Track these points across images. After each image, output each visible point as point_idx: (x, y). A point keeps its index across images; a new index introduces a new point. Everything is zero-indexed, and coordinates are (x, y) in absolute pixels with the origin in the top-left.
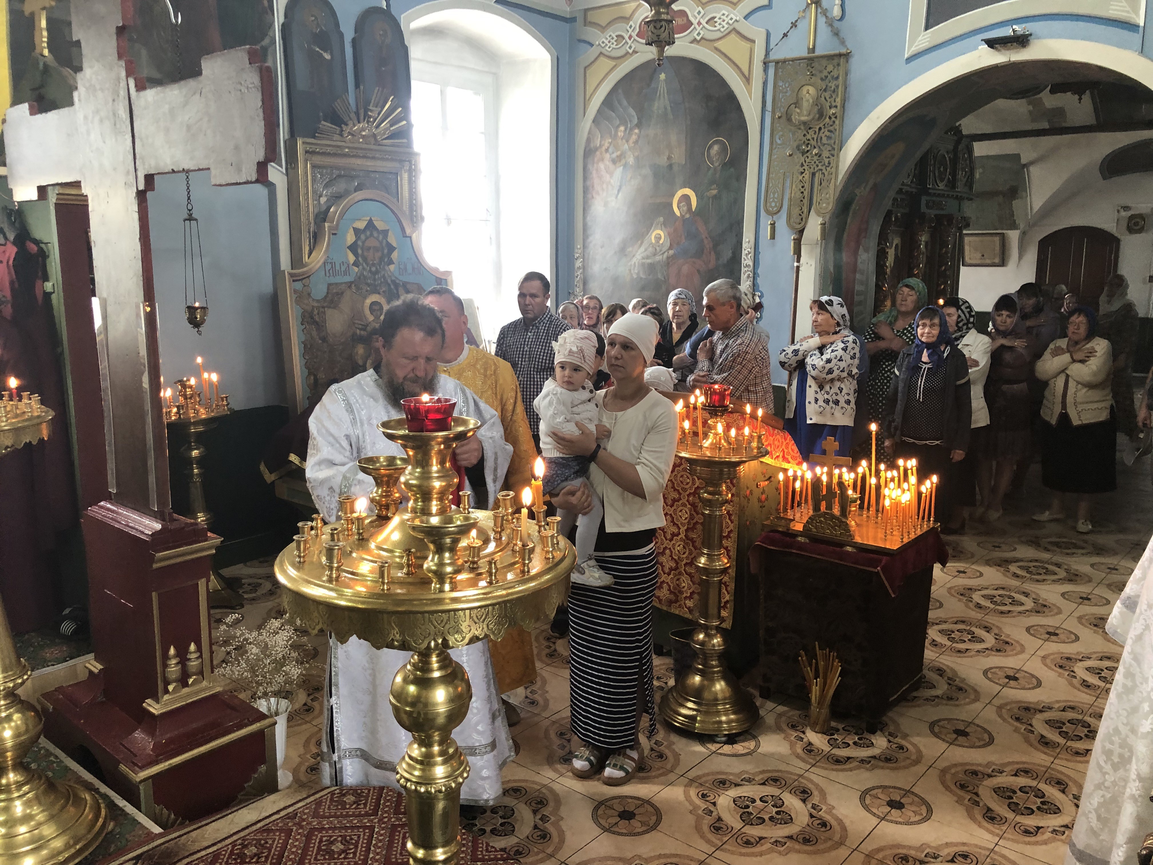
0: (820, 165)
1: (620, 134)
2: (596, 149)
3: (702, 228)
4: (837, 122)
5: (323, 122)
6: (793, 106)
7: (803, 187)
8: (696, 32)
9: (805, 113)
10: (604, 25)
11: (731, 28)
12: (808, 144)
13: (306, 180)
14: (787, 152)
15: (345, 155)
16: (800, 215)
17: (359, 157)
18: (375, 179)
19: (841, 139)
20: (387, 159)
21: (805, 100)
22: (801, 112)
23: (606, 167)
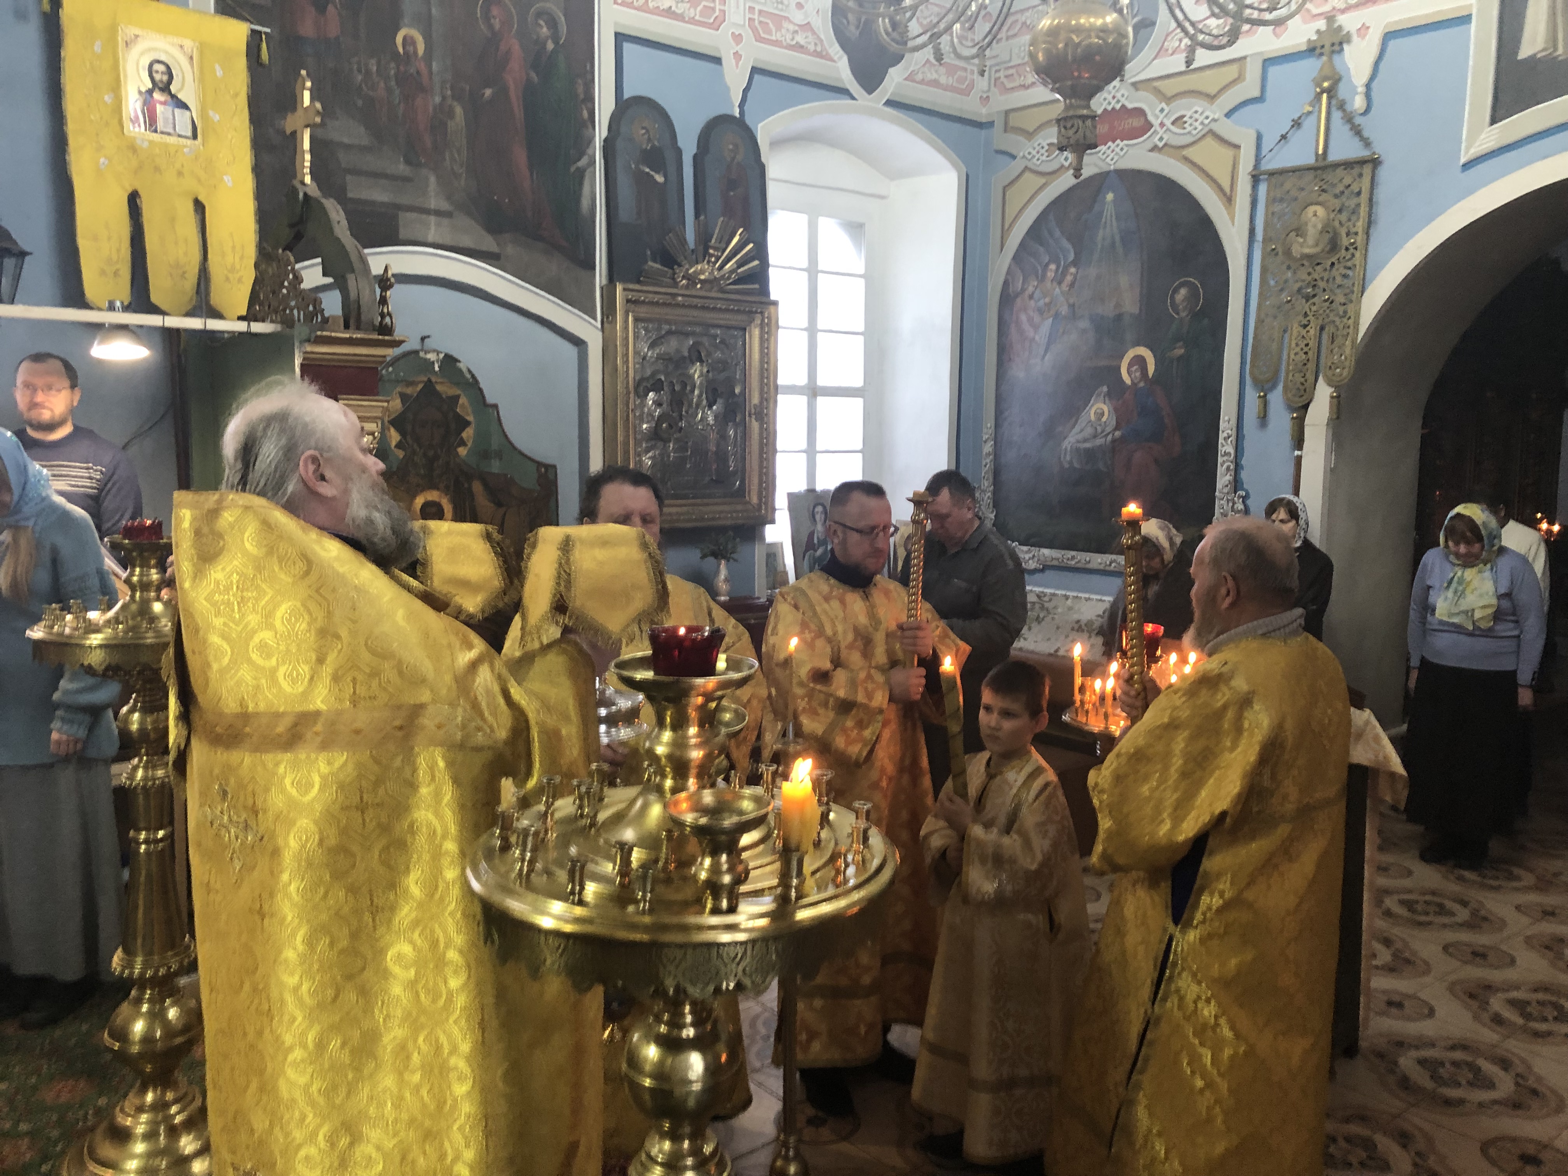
0: (1331, 315)
1: (1050, 275)
2: (1017, 295)
3: (1162, 403)
4: (1358, 254)
5: (650, 263)
6: (1293, 234)
7: (1306, 345)
8: (1157, 137)
9: (1311, 243)
10: (1031, 130)
11: (1206, 130)
12: (1314, 286)
13: (627, 338)
14: (1285, 297)
15: (678, 305)
16: (1302, 384)
17: (695, 307)
18: (715, 337)
19: (1364, 279)
20: (733, 310)
21: (1310, 225)
22: (1305, 241)
23: (1030, 320)
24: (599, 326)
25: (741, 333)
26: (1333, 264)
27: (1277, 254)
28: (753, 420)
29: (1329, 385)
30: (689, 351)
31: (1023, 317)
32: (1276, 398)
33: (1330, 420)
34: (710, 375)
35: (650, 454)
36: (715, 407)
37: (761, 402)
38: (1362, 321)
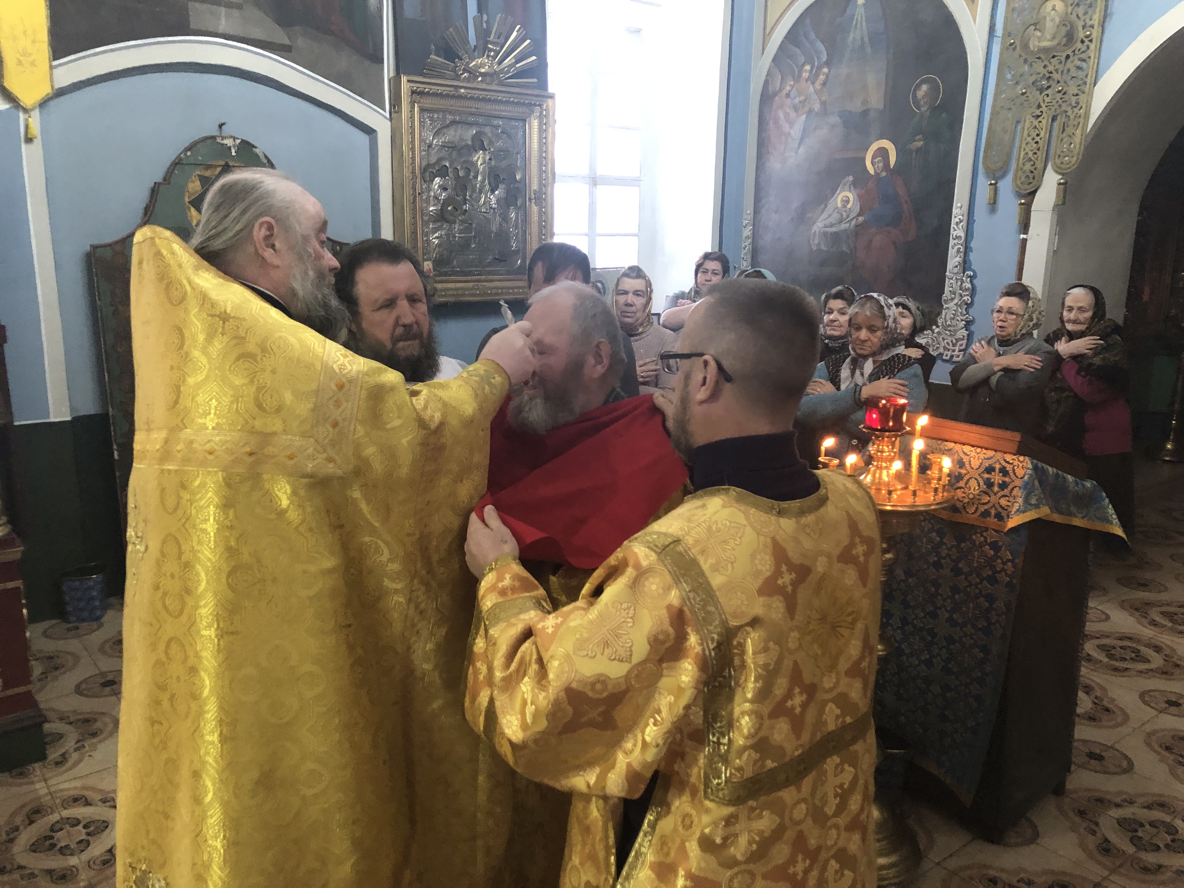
0: (1064, 105)
1: (805, 75)
2: (775, 94)
3: (901, 191)
4: (1092, 46)
5: (432, 56)
6: (1033, 27)
7: (1038, 135)
9: (1048, 36)
12: (1050, 77)
13: (412, 127)
14: (1020, 89)
15: (461, 97)
16: (1032, 172)
17: (478, 99)
18: (497, 127)
19: (1097, 71)
20: (513, 102)
21: (1048, 19)
22: (1043, 35)
23: (786, 115)
24: (388, 116)
25: (521, 124)
26: (1068, 57)
27: (1014, 49)
28: (533, 205)
29: (1057, 172)
30: (472, 140)
31: (781, 114)
32: (1006, 185)
33: (1056, 206)
34: (493, 162)
35: (437, 235)
36: (497, 192)
37: (540, 189)
38: (1092, 110)
